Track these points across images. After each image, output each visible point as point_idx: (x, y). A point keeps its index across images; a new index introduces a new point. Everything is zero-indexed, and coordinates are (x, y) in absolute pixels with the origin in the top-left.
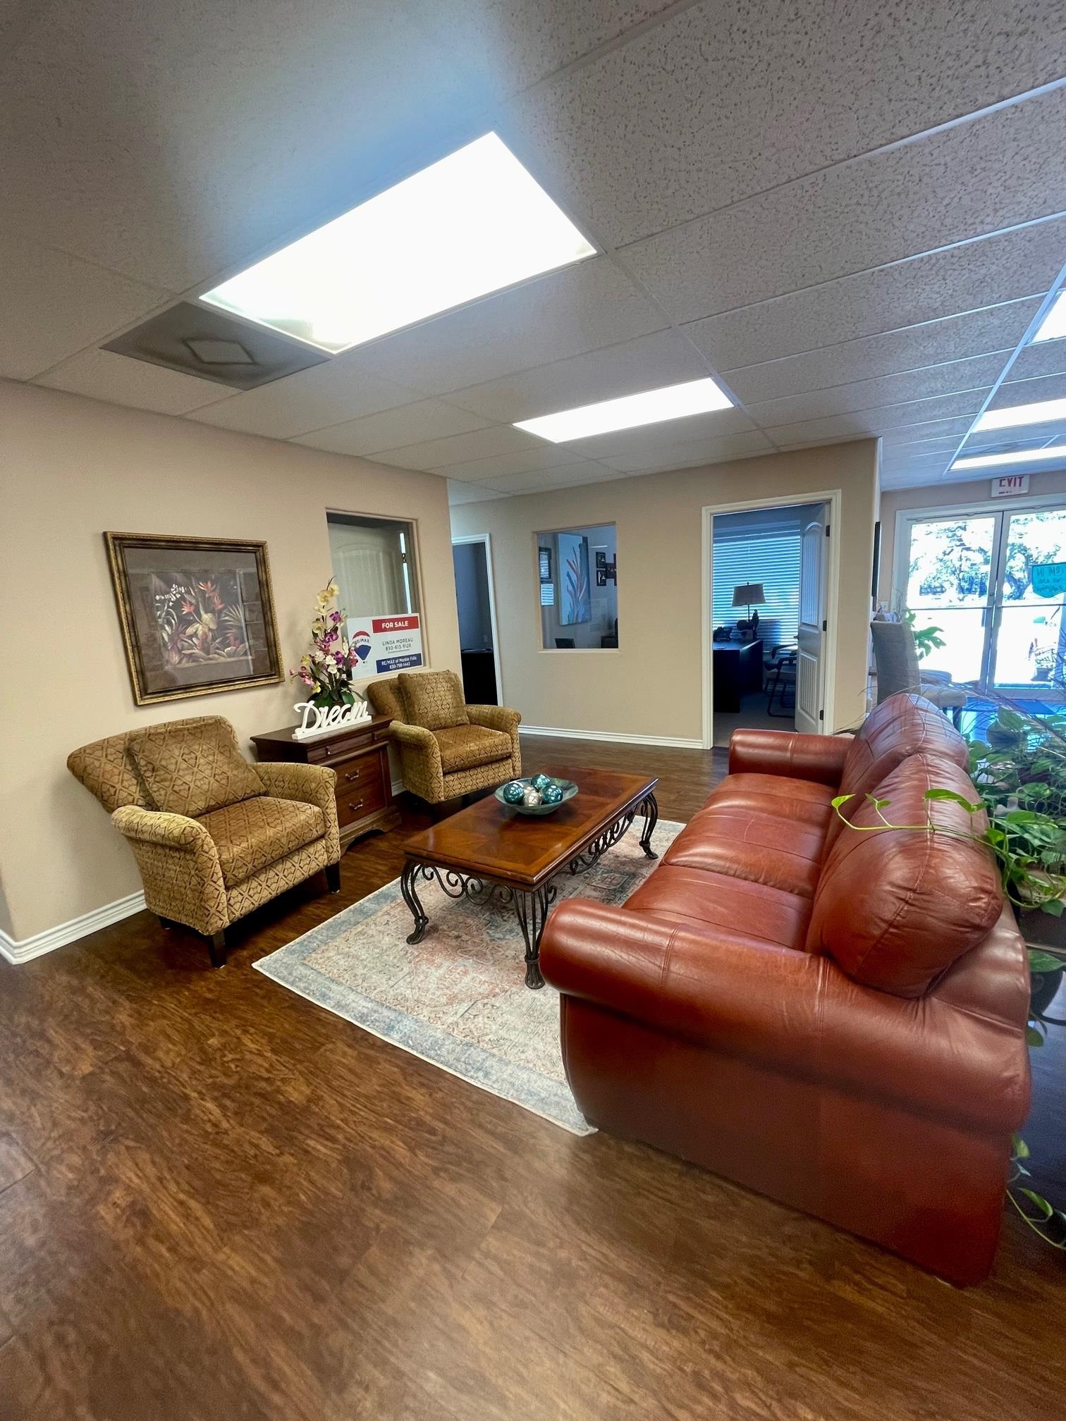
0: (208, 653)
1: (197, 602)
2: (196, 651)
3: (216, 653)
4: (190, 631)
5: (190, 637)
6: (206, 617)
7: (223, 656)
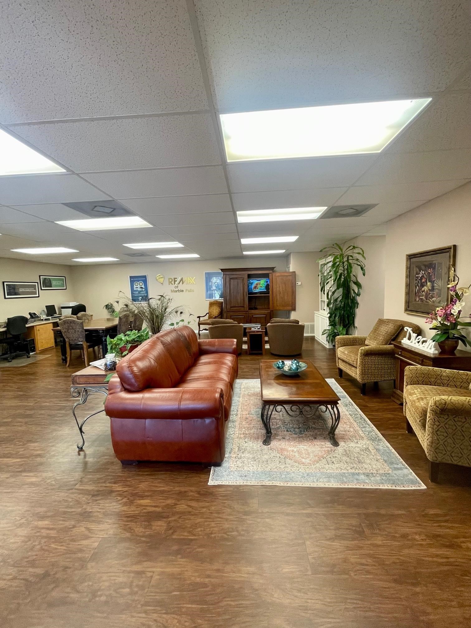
0: (427, 299)
1: (427, 277)
2: (423, 298)
3: (429, 300)
4: (423, 289)
5: (423, 291)
6: (429, 284)
7: (431, 302)
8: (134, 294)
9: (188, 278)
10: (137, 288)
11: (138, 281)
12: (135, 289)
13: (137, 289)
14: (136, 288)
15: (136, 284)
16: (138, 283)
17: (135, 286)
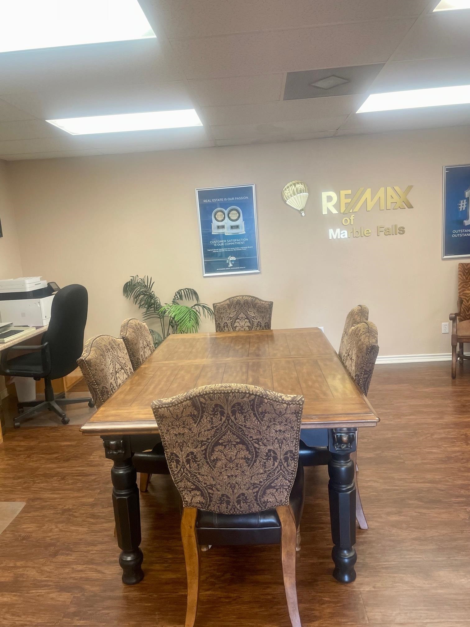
8: (212, 247)
9: (389, 189)
10: (223, 227)
11: (225, 205)
12: (215, 231)
13: (221, 231)
14: (218, 227)
15: (220, 216)
16: (226, 212)
17: (215, 223)
